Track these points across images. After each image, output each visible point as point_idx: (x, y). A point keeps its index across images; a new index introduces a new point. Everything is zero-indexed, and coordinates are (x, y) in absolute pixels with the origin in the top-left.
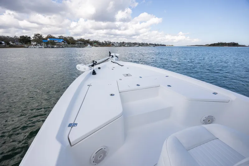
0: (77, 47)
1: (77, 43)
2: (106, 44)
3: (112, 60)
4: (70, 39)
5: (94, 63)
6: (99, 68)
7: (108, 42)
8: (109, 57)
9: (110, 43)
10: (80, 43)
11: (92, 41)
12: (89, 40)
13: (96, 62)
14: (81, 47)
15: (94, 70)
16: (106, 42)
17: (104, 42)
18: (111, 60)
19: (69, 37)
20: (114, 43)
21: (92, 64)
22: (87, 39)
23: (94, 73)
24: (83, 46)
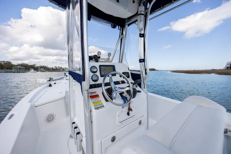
0: (13, 72)
1: (15, 68)
2: (56, 70)
3: (67, 79)
4: (6, 63)
5: (50, 79)
6: (55, 83)
7: (59, 67)
8: (64, 76)
9: (61, 68)
10: (20, 68)
11: (39, 66)
12: (34, 65)
13: (52, 79)
14: (20, 73)
15: (50, 84)
16: (56, 68)
17: (54, 67)
18: (65, 78)
19: (4, 62)
20: (66, 68)
21: (49, 79)
22: (32, 64)
23: (50, 85)
24: (23, 72)
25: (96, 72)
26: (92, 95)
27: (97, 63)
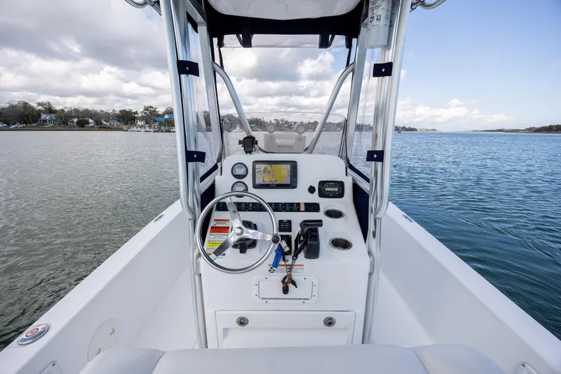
2: (278, 126)
7: (282, 121)
9: (286, 122)
16: (277, 122)
17: (274, 122)
20: (295, 123)
25: (244, 176)
26: (217, 225)
27: (249, 155)
